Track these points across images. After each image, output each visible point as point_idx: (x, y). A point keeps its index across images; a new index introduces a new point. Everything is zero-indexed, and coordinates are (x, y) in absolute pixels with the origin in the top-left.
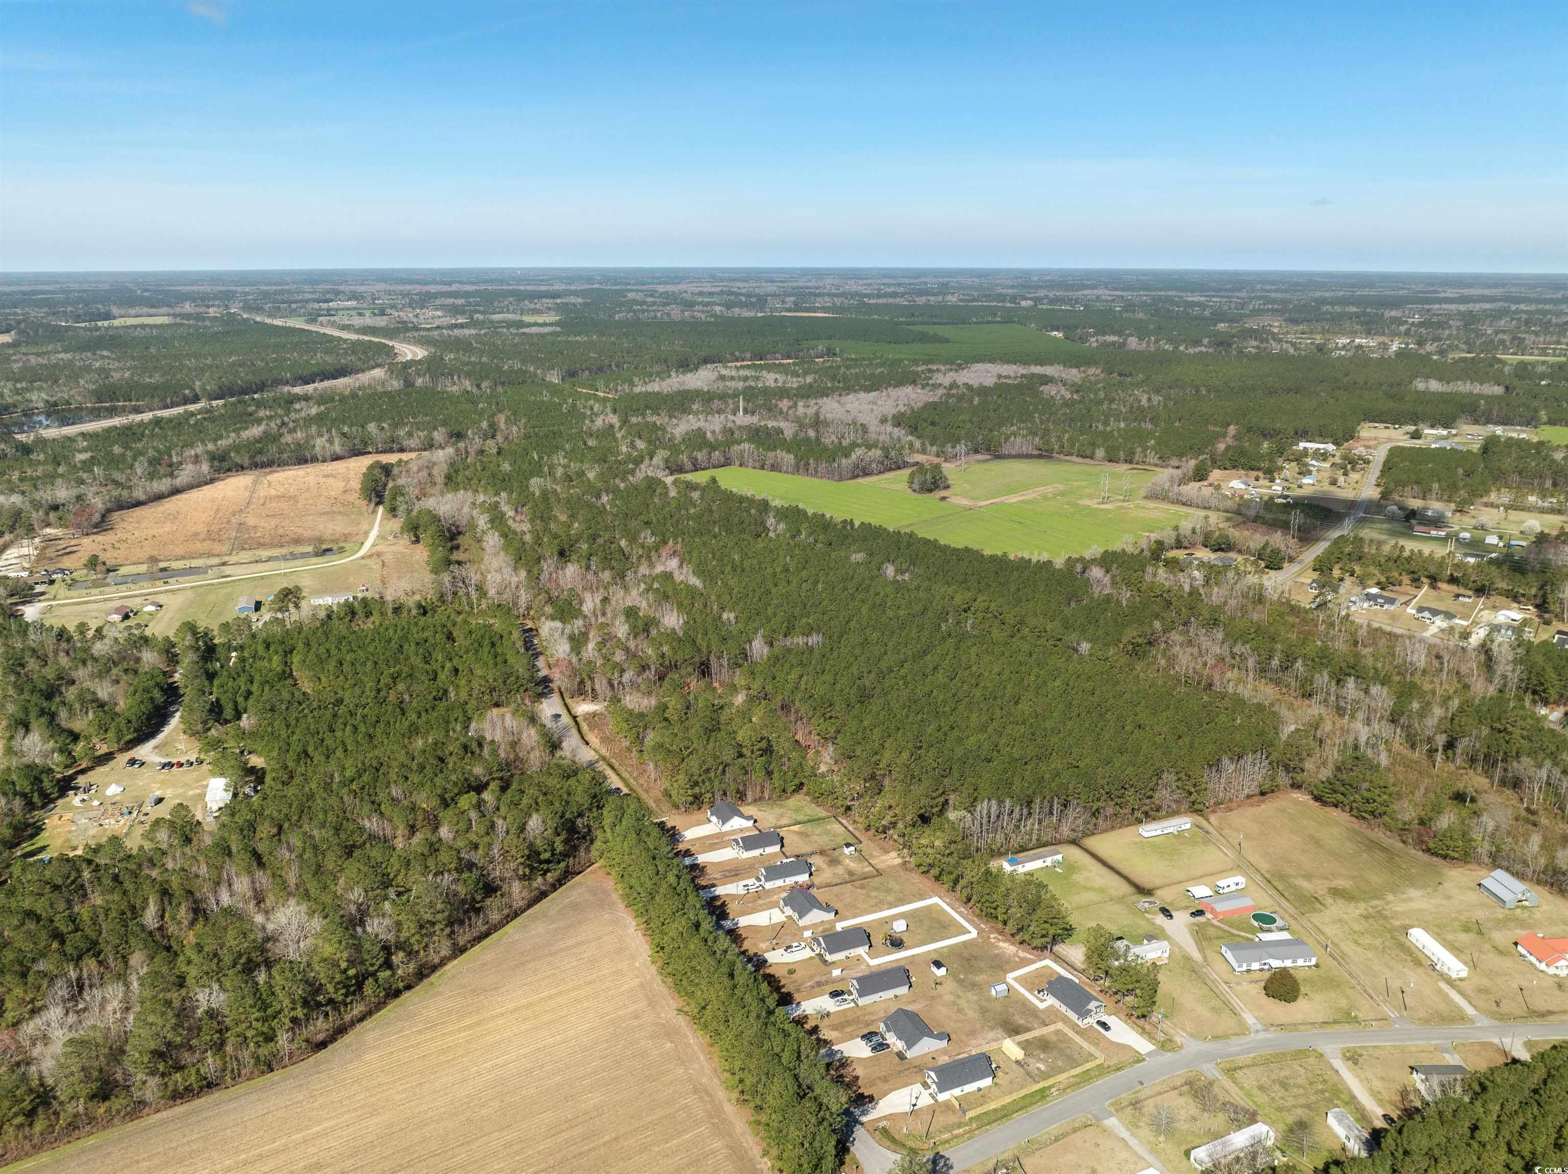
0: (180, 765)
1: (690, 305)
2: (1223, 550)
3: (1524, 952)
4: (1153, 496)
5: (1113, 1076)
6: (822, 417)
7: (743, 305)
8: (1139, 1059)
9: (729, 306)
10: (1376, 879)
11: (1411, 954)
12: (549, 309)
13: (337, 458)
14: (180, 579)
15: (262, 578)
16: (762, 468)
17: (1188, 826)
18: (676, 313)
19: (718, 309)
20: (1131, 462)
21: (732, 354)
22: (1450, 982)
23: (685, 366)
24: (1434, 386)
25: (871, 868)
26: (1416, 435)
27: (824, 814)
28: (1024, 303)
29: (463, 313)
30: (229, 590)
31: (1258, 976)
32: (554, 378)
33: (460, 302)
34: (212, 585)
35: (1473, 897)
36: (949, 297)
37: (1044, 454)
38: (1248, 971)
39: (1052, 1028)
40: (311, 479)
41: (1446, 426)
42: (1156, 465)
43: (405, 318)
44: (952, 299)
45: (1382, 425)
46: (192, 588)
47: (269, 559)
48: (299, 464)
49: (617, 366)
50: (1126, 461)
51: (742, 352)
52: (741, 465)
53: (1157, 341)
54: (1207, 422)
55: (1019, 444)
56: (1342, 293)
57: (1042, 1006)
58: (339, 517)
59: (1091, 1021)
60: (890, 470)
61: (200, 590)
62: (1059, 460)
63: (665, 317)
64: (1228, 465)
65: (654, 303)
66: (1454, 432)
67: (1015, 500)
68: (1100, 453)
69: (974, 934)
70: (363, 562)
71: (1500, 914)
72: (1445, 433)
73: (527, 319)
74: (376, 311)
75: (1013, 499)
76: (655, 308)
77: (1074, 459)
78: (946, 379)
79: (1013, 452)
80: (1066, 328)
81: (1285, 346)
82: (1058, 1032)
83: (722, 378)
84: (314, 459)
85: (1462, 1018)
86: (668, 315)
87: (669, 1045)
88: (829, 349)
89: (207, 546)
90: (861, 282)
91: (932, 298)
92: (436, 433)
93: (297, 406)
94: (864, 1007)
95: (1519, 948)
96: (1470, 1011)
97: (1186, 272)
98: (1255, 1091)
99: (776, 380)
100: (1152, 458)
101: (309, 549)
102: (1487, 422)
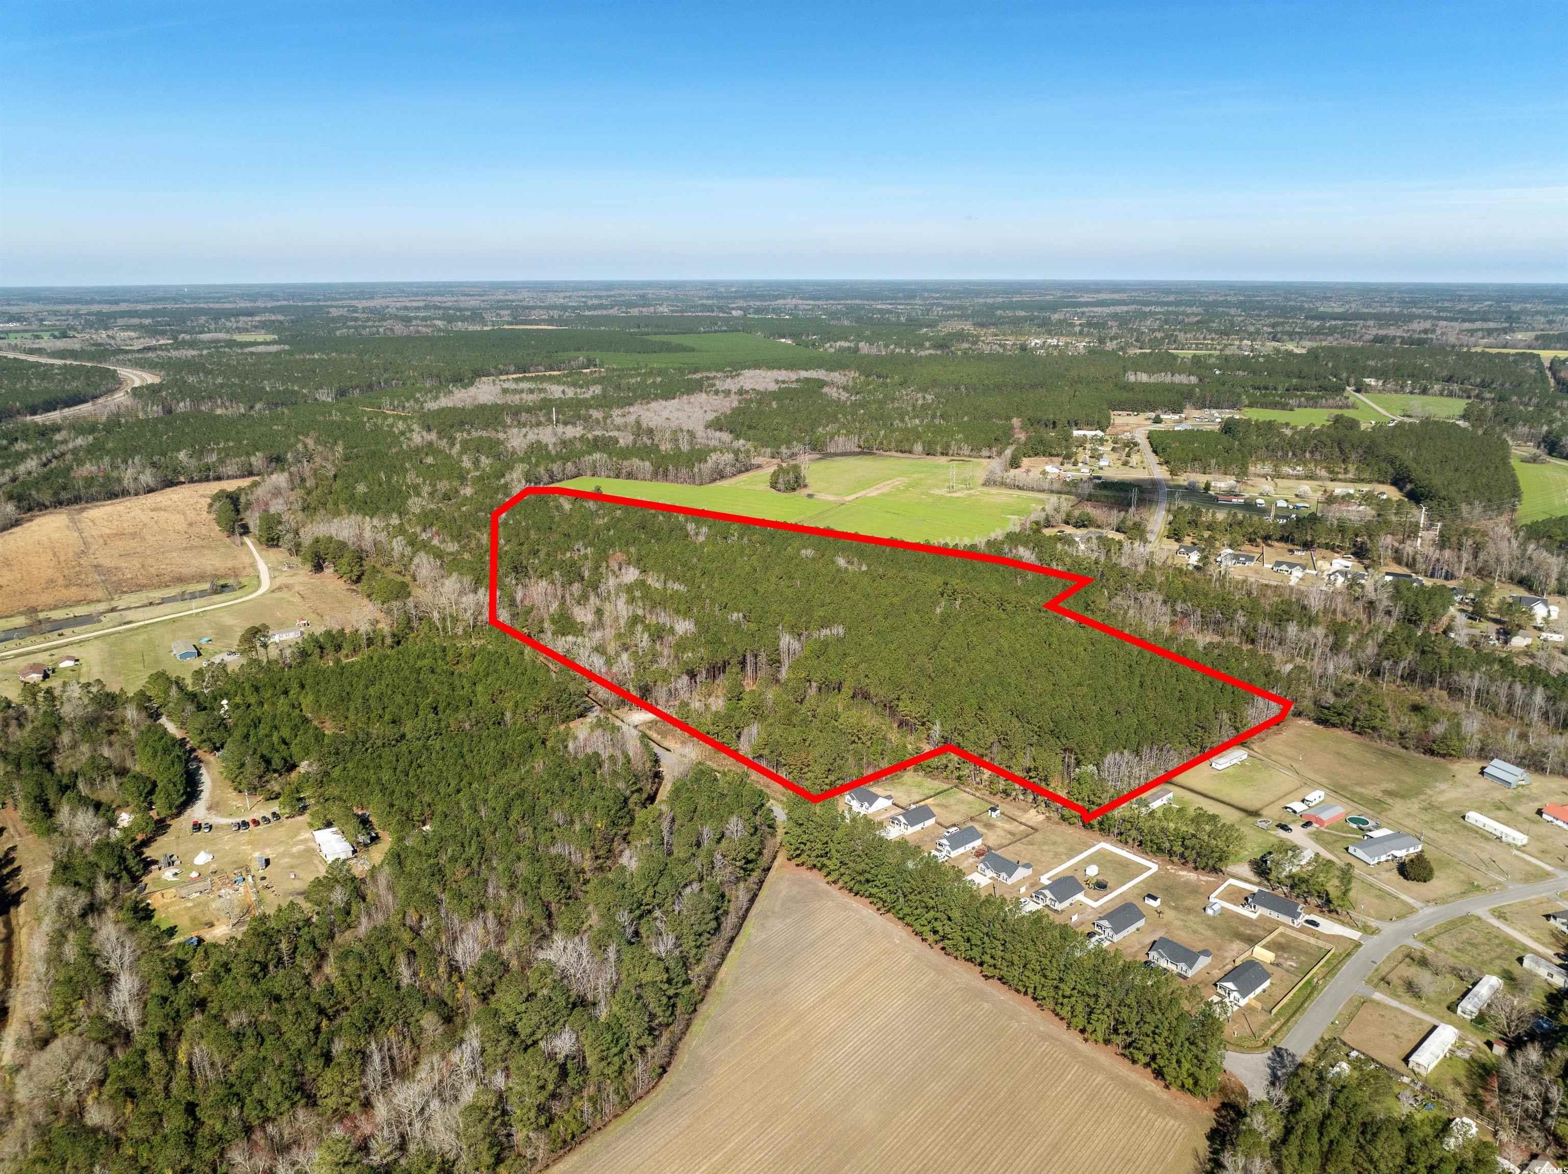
0: (256, 823)
1: (407, 320)
2: (1084, 526)
3: (1550, 818)
4: (988, 483)
5: (1349, 962)
6: (644, 426)
7: (464, 319)
8: (1358, 945)
9: (450, 320)
10: (1409, 779)
11: (1477, 832)
12: (256, 327)
13: (151, 490)
14: (76, 629)
15: (174, 621)
16: (618, 477)
17: (1245, 757)
18: (399, 329)
19: (439, 323)
20: (947, 455)
21: (496, 368)
22: (1518, 848)
23: (461, 380)
24: (1144, 377)
25: (1023, 827)
26: (1157, 420)
27: (946, 786)
28: (734, 313)
29: (163, 333)
30: (145, 636)
31: (1387, 866)
32: (325, 396)
33: (147, 321)
34: (119, 632)
35: (1482, 783)
36: (660, 309)
37: (865, 451)
38: (1378, 863)
39: (1276, 933)
40: (137, 512)
41: (1174, 412)
42: (970, 456)
43: (100, 341)
44: (664, 309)
45: (1125, 413)
46: (96, 638)
47: (163, 601)
48: (110, 498)
49: (386, 382)
50: (942, 454)
51: (505, 365)
52: (593, 475)
53: (886, 346)
54: (989, 418)
55: (842, 442)
56: (1001, 300)
57: (1254, 916)
58: (206, 552)
59: (1300, 921)
60: (740, 472)
61: (109, 640)
62: (881, 455)
63: (388, 333)
64: (1031, 453)
65: (368, 320)
66: (1183, 415)
67: (875, 494)
68: (918, 447)
69: (1154, 868)
70: (275, 595)
71: (1510, 793)
72: (1177, 417)
73: (239, 338)
74: (57, 333)
75: (873, 493)
76: (370, 323)
77: (894, 453)
78: (731, 384)
79: (839, 451)
80: (791, 336)
81: (994, 347)
82: (1282, 934)
83: (505, 391)
84: (125, 493)
85: (1548, 874)
86: (392, 330)
87: (985, 1005)
88: (589, 360)
89: (73, 593)
90: (562, 295)
91: (644, 310)
92: (253, 459)
93: (58, 437)
94: (1119, 943)
95: (1544, 816)
96: (1549, 868)
97: (857, 282)
98: (1455, 953)
99: (563, 392)
100: (966, 450)
101: (206, 586)
102: (1203, 406)
